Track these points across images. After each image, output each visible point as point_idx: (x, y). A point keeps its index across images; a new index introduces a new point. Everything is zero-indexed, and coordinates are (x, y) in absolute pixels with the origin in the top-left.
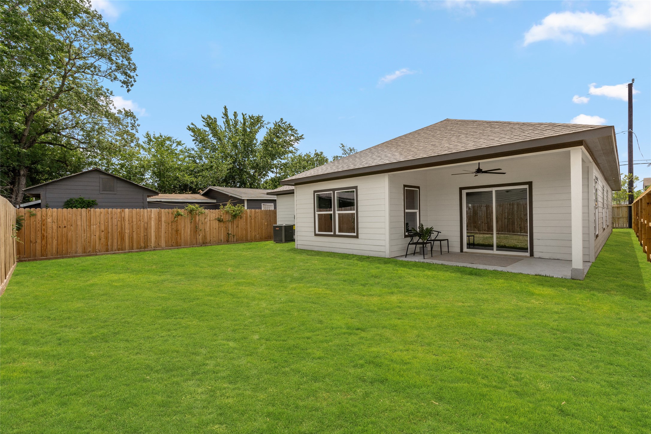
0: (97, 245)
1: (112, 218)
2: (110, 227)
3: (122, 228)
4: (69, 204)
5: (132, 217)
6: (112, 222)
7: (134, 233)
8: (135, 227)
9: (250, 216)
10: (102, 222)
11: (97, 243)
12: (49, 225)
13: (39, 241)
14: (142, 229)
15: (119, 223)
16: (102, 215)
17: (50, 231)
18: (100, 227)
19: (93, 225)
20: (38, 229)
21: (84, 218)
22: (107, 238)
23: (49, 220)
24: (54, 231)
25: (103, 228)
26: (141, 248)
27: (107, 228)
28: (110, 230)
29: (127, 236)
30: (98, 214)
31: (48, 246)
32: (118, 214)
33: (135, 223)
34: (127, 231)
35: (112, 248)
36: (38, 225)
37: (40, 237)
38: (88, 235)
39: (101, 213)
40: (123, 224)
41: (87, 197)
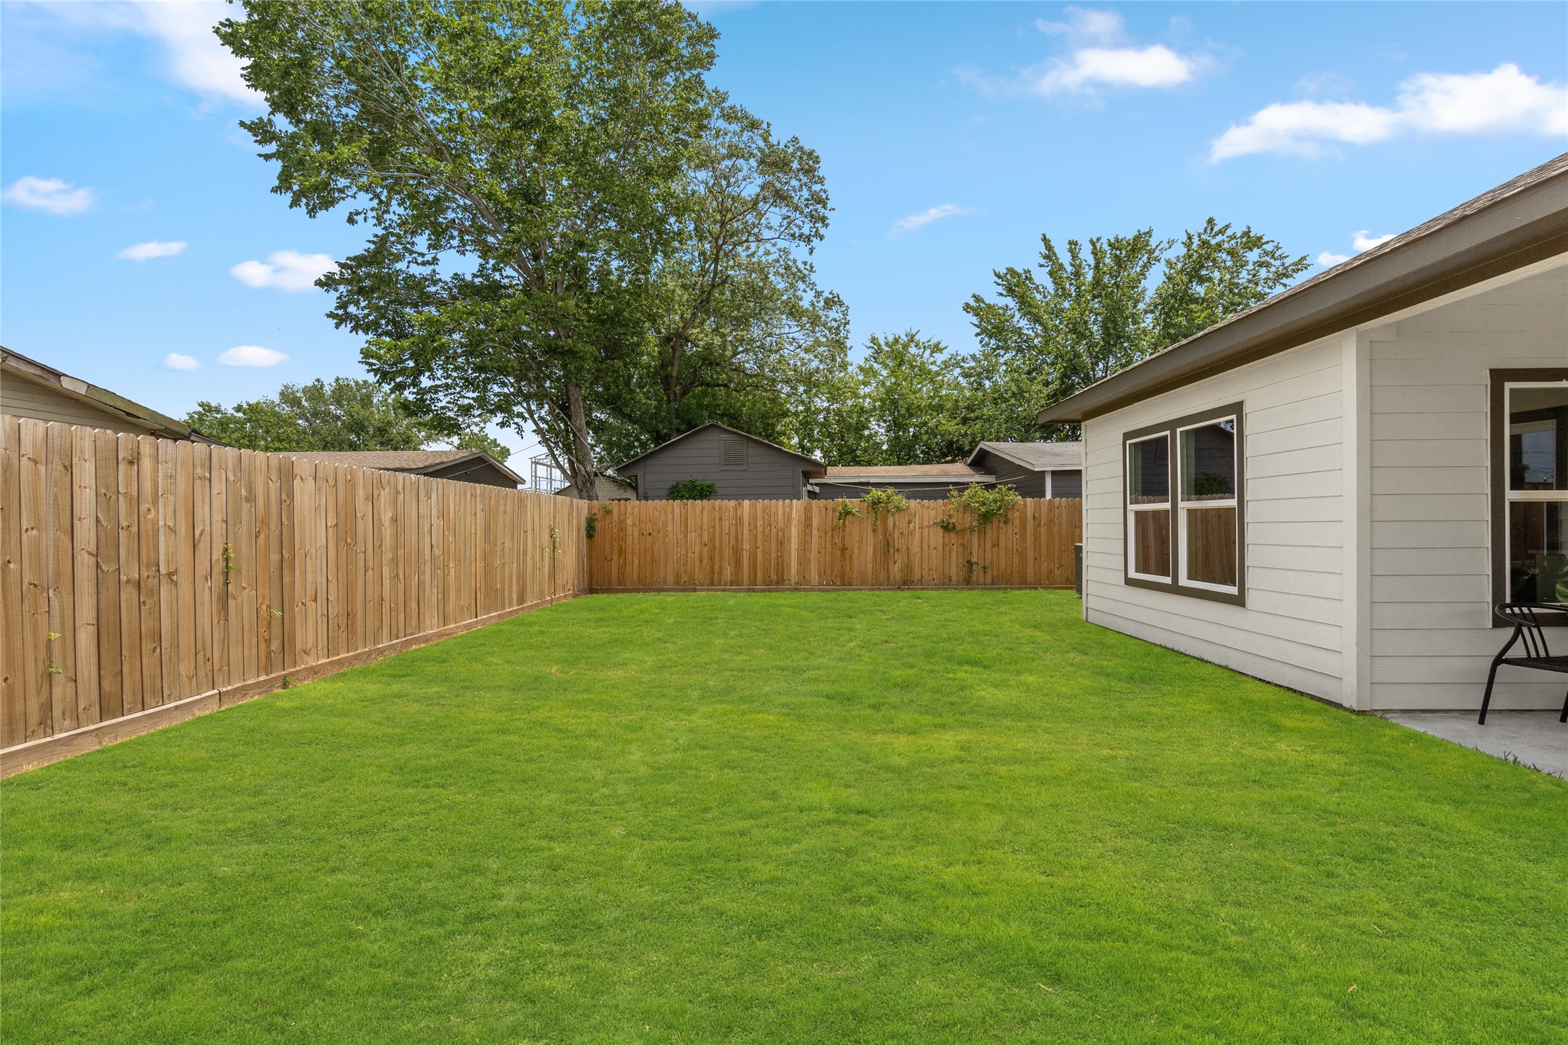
0: (697, 571)
1: (720, 519)
2: (717, 536)
3: (737, 539)
4: (675, 493)
5: (755, 517)
6: (721, 527)
7: (759, 551)
8: (760, 537)
9: (1034, 518)
10: (705, 527)
11: (697, 567)
12: (629, 529)
13: (615, 557)
14: (774, 543)
15: (732, 528)
16: (705, 513)
17: (629, 542)
18: (701, 535)
19: (691, 532)
20: (614, 536)
21: (677, 518)
22: (712, 559)
23: (629, 522)
24: (636, 541)
25: (706, 539)
26: (770, 583)
27: (712, 540)
28: (717, 543)
29: (745, 555)
30: (698, 510)
31: (628, 568)
32: (732, 510)
33: (760, 529)
34: (746, 546)
35: (720, 579)
36: (615, 530)
37: (616, 551)
38: (683, 552)
39: (703, 509)
40: (740, 532)
41: (701, 479)
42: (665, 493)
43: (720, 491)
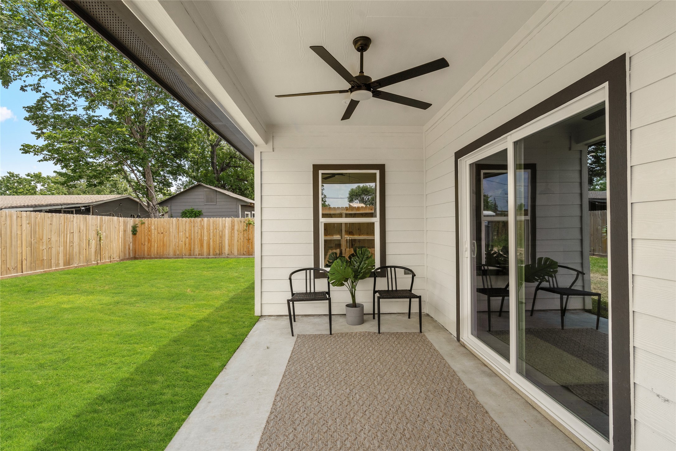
0: (183, 250)
1: (194, 226)
2: (193, 234)
3: (201, 235)
5: (209, 226)
6: (194, 230)
7: (211, 241)
8: (211, 234)
10: (187, 230)
11: (183, 247)
12: (153, 231)
13: (146, 243)
14: (218, 237)
15: (199, 231)
16: (187, 224)
17: (153, 236)
18: (185, 233)
19: (181, 232)
20: (146, 234)
21: (174, 226)
22: (190, 244)
23: (153, 228)
24: (156, 236)
25: (187, 235)
26: (216, 254)
27: (190, 235)
28: (192, 237)
29: (205, 242)
30: (184, 222)
31: (152, 248)
32: (199, 222)
33: (211, 231)
34: (206, 238)
35: (194, 253)
36: (146, 231)
37: (147, 241)
38: (177, 241)
39: (186, 222)
40: (203, 232)
41: (196, 208)
42: (180, 214)
43: (204, 214)
